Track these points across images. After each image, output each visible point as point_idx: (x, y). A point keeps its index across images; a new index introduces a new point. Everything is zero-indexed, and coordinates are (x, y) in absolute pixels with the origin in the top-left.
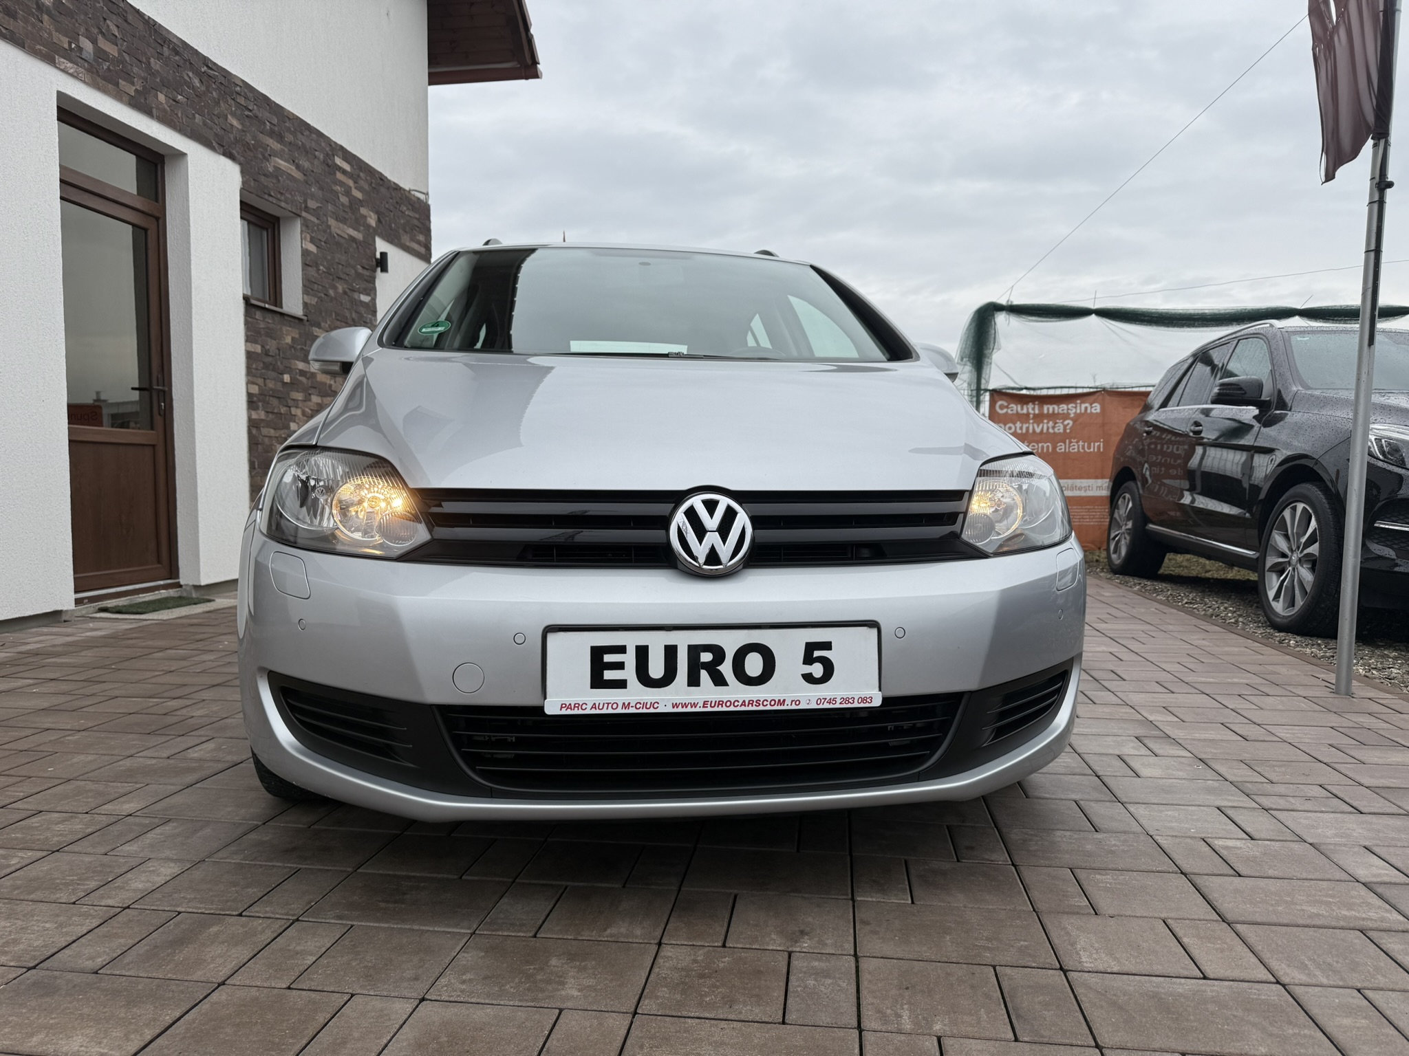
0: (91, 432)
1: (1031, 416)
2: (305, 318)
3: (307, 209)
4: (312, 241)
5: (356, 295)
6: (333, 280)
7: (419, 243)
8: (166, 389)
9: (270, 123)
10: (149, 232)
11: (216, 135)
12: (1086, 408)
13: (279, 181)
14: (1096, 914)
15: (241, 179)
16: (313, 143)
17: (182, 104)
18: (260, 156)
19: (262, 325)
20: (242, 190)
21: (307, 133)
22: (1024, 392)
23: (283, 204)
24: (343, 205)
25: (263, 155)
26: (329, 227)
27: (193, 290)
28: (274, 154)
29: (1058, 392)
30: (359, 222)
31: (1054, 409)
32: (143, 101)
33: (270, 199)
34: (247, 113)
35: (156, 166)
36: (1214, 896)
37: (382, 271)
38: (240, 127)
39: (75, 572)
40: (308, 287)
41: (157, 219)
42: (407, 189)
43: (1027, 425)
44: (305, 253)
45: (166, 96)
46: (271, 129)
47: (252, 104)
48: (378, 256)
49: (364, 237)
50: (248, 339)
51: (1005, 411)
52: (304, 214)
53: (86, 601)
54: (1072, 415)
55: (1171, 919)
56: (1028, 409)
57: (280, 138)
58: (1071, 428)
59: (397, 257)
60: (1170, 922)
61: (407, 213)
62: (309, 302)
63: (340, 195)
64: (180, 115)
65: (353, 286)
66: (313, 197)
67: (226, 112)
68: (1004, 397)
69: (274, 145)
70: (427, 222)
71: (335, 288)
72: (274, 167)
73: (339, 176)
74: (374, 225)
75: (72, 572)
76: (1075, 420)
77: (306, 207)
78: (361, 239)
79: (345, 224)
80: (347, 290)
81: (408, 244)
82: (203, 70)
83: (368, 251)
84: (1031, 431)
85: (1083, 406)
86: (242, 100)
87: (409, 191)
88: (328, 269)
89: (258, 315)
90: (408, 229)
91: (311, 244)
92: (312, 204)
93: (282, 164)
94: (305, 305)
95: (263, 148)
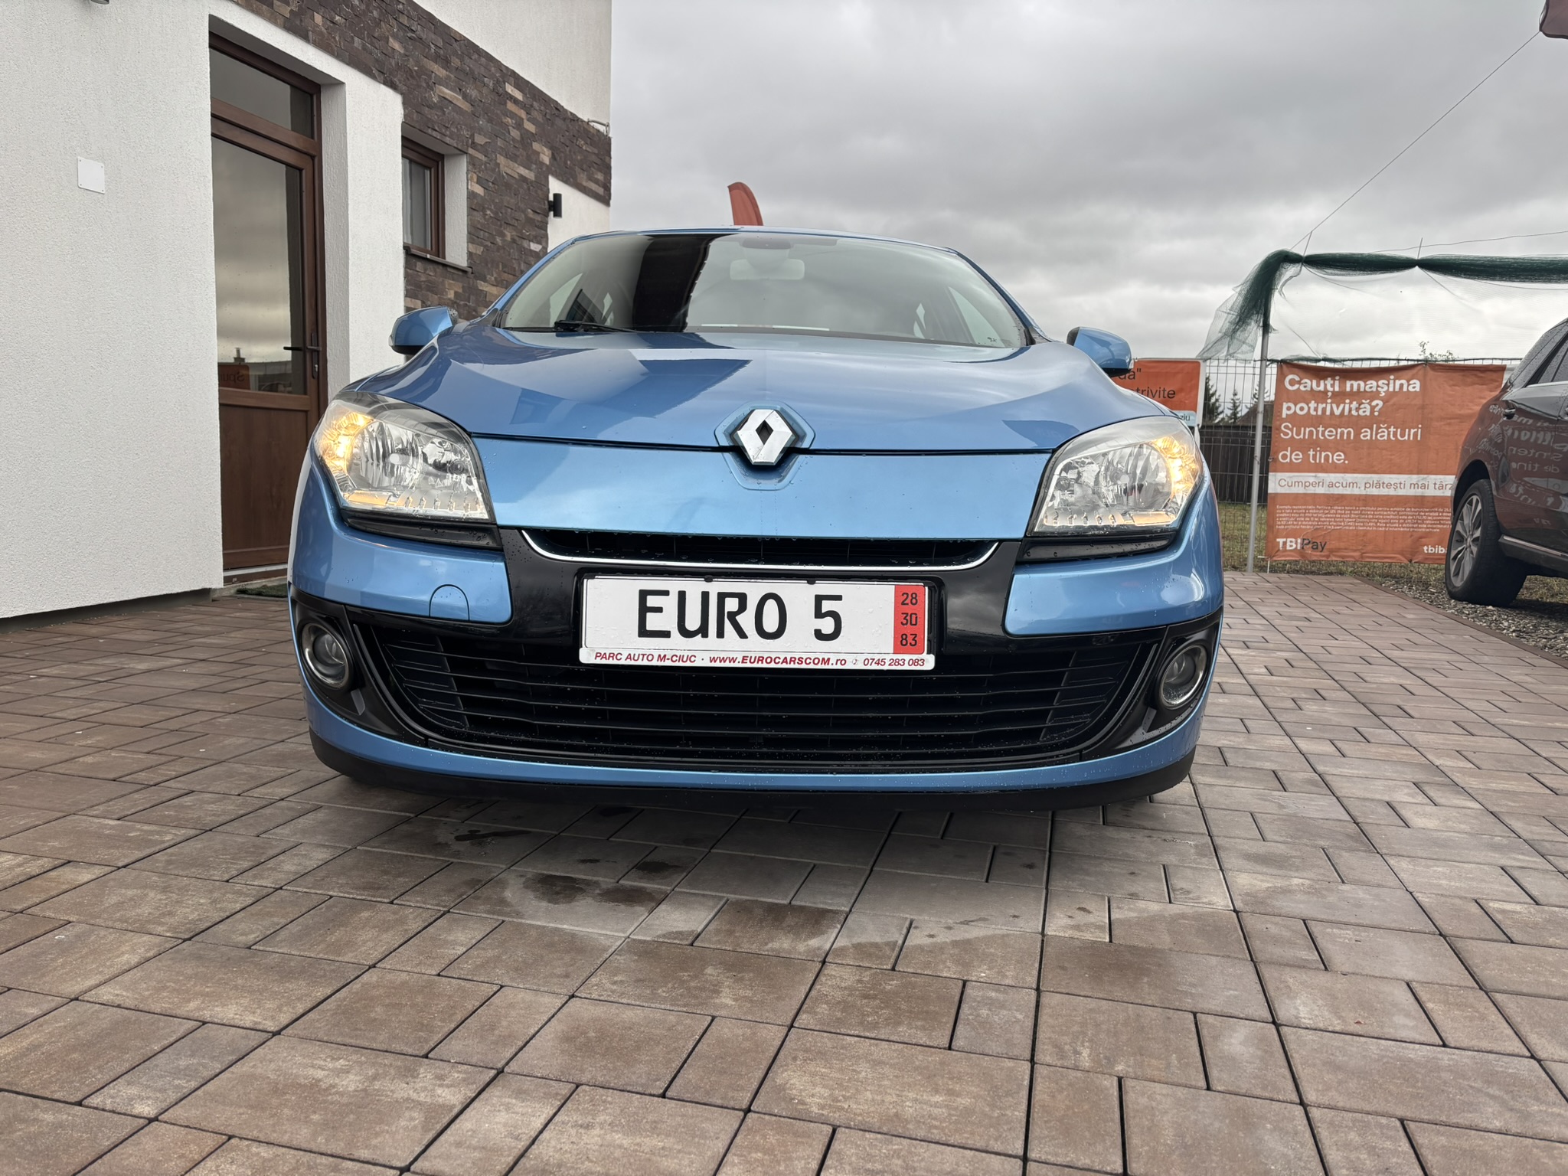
0: (241, 396)
1: (1330, 394)
2: (470, 270)
3: (474, 145)
4: (478, 182)
5: (525, 243)
6: (501, 226)
7: (597, 182)
8: (321, 349)
9: (436, 46)
10: (304, 172)
11: (377, 61)
12: (1402, 386)
13: (444, 112)
14: (1326, 969)
15: (402, 112)
16: (482, 68)
17: (339, 25)
18: (424, 85)
19: (423, 279)
20: (404, 124)
21: (475, 56)
22: (1322, 364)
23: (448, 140)
24: (514, 139)
25: (427, 83)
26: (498, 165)
27: (350, 238)
28: (439, 81)
29: (1366, 365)
30: (531, 160)
31: (1359, 385)
32: (298, 23)
33: (434, 134)
34: (410, 34)
35: (312, 96)
36: (1475, 962)
37: (555, 215)
38: (402, 51)
39: (224, 549)
40: (473, 236)
41: (313, 157)
42: (586, 120)
43: (1324, 405)
44: (471, 195)
45: (323, 17)
46: (436, 52)
47: (416, 23)
48: (551, 198)
49: (536, 177)
50: (408, 294)
51: (1296, 386)
52: (471, 151)
53: (235, 579)
54: (1383, 394)
55: (1417, 982)
56: (1325, 385)
57: (446, 63)
58: (1379, 411)
59: (573, 200)
60: (1414, 985)
61: (584, 148)
62: (474, 252)
63: (511, 128)
64: (337, 38)
65: (522, 233)
66: (480, 131)
67: (387, 33)
68: (1295, 370)
69: (440, 71)
70: (607, 158)
71: (503, 235)
72: (439, 96)
73: (510, 106)
74: (548, 163)
75: (221, 548)
76: (1385, 401)
77: (473, 143)
78: (533, 179)
79: (516, 162)
80: (517, 239)
81: (585, 184)
83: (540, 192)
84: (1328, 413)
85: (1398, 383)
86: (404, 20)
87: (588, 123)
88: (496, 213)
89: (419, 266)
90: (585, 166)
91: (478, 186)
92: (480, 139)
93: (448, 92)
94: (470, 255)
95: (426, 75)
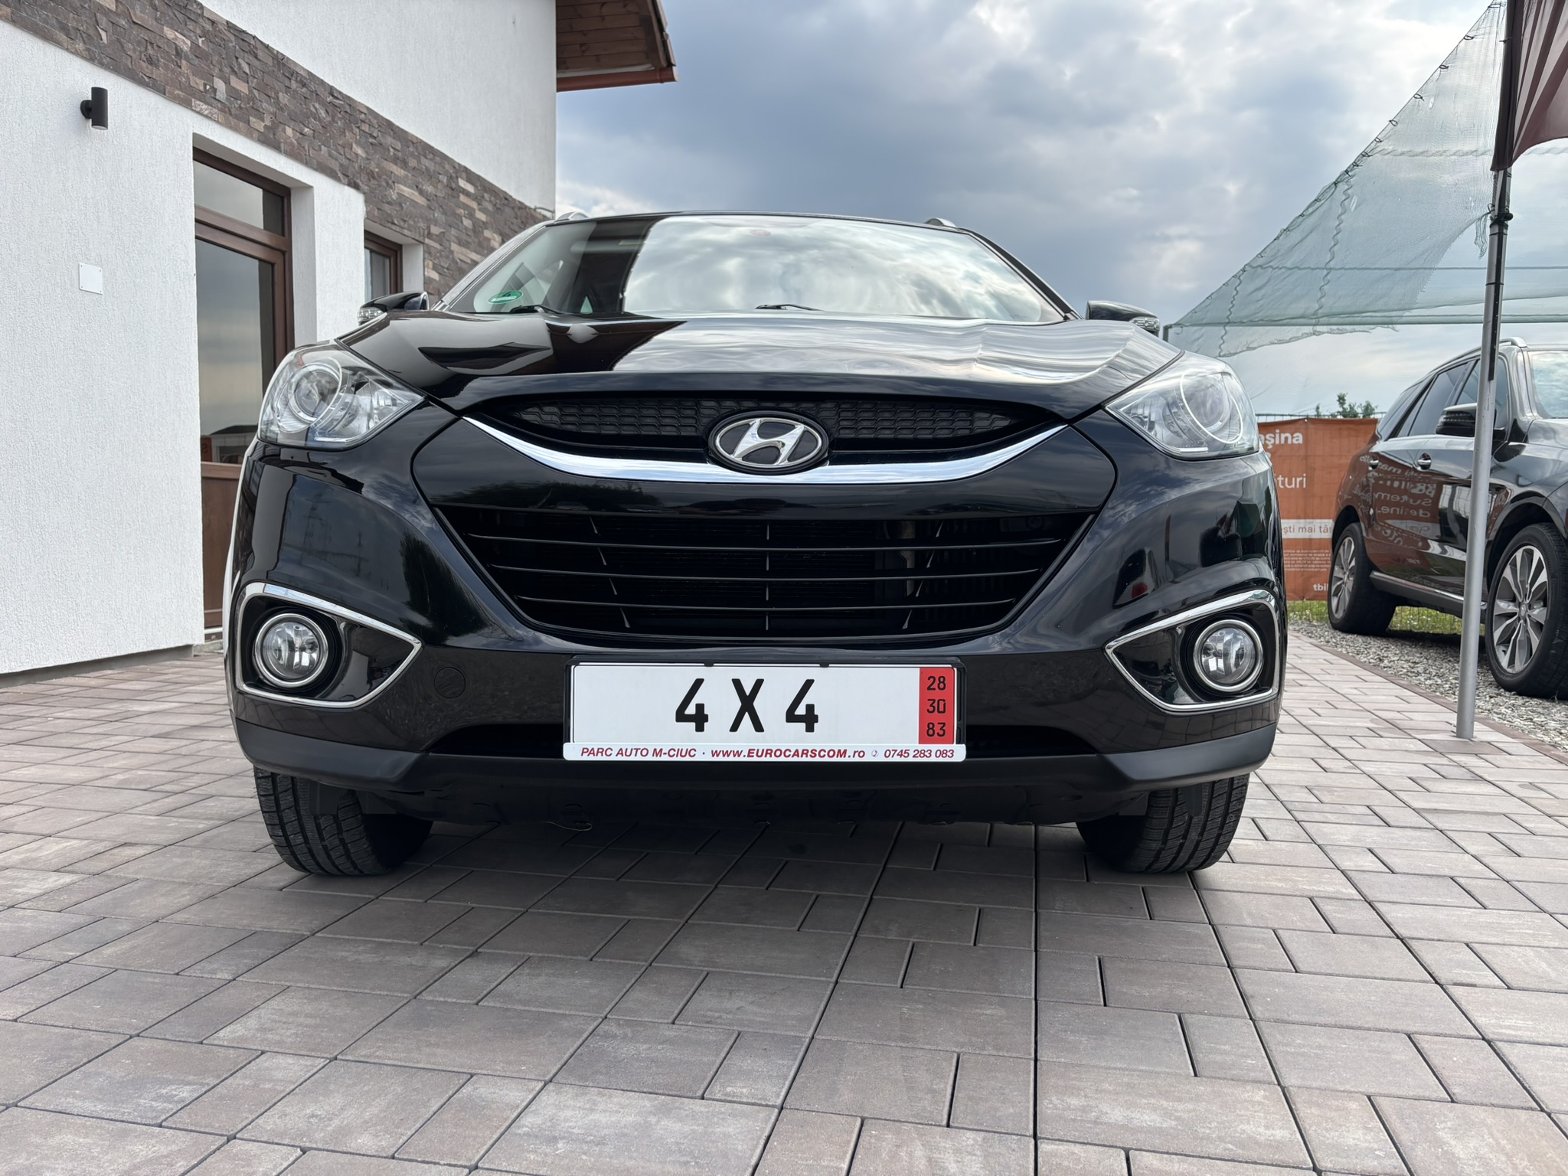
0: (220, 469)
4: (435, 268)
9: (394, 149)
10: (276, 267)
11: (341, 165)
12: (1286, 438)
13: (402, 208)
15: (365, 209)
16: (437, 166)
17: (309, 136)
18: (384, 184)
20: (366, 219)
21: (431, 156)
23: (406, 232)
24: (466, 228)
25: (387, 183)
26: (452, 252)
28: (398, 180)
30: (482, 245)
32: (272, 136)
33: (394, 227)
34: (371, 140)
35: (282, 198)
38: (364, 155)
41: (284, 253)
42: (533, 207)
44: (428, 281)
46: (395, 155)
47: (376, 130)
53: (214, 637)
54: (1270, 446)
57: (404, 164)
63: (463, 218)
64: (307, 148)
66: (436, 222)
67: (350, 140)
69: (398, 171)
72: (398, 193)
73: (463, 198)
75: (203, 608)
76: (1273, 453)
77: (429, 233)
79: (468, 248)
82: (328, 100)
85: (1283, 436)
86: (365, 127)
87: (535, 209)
91: (434, 272)
92: (435, 230)
93: (407, 191)
95: (387, 175)
